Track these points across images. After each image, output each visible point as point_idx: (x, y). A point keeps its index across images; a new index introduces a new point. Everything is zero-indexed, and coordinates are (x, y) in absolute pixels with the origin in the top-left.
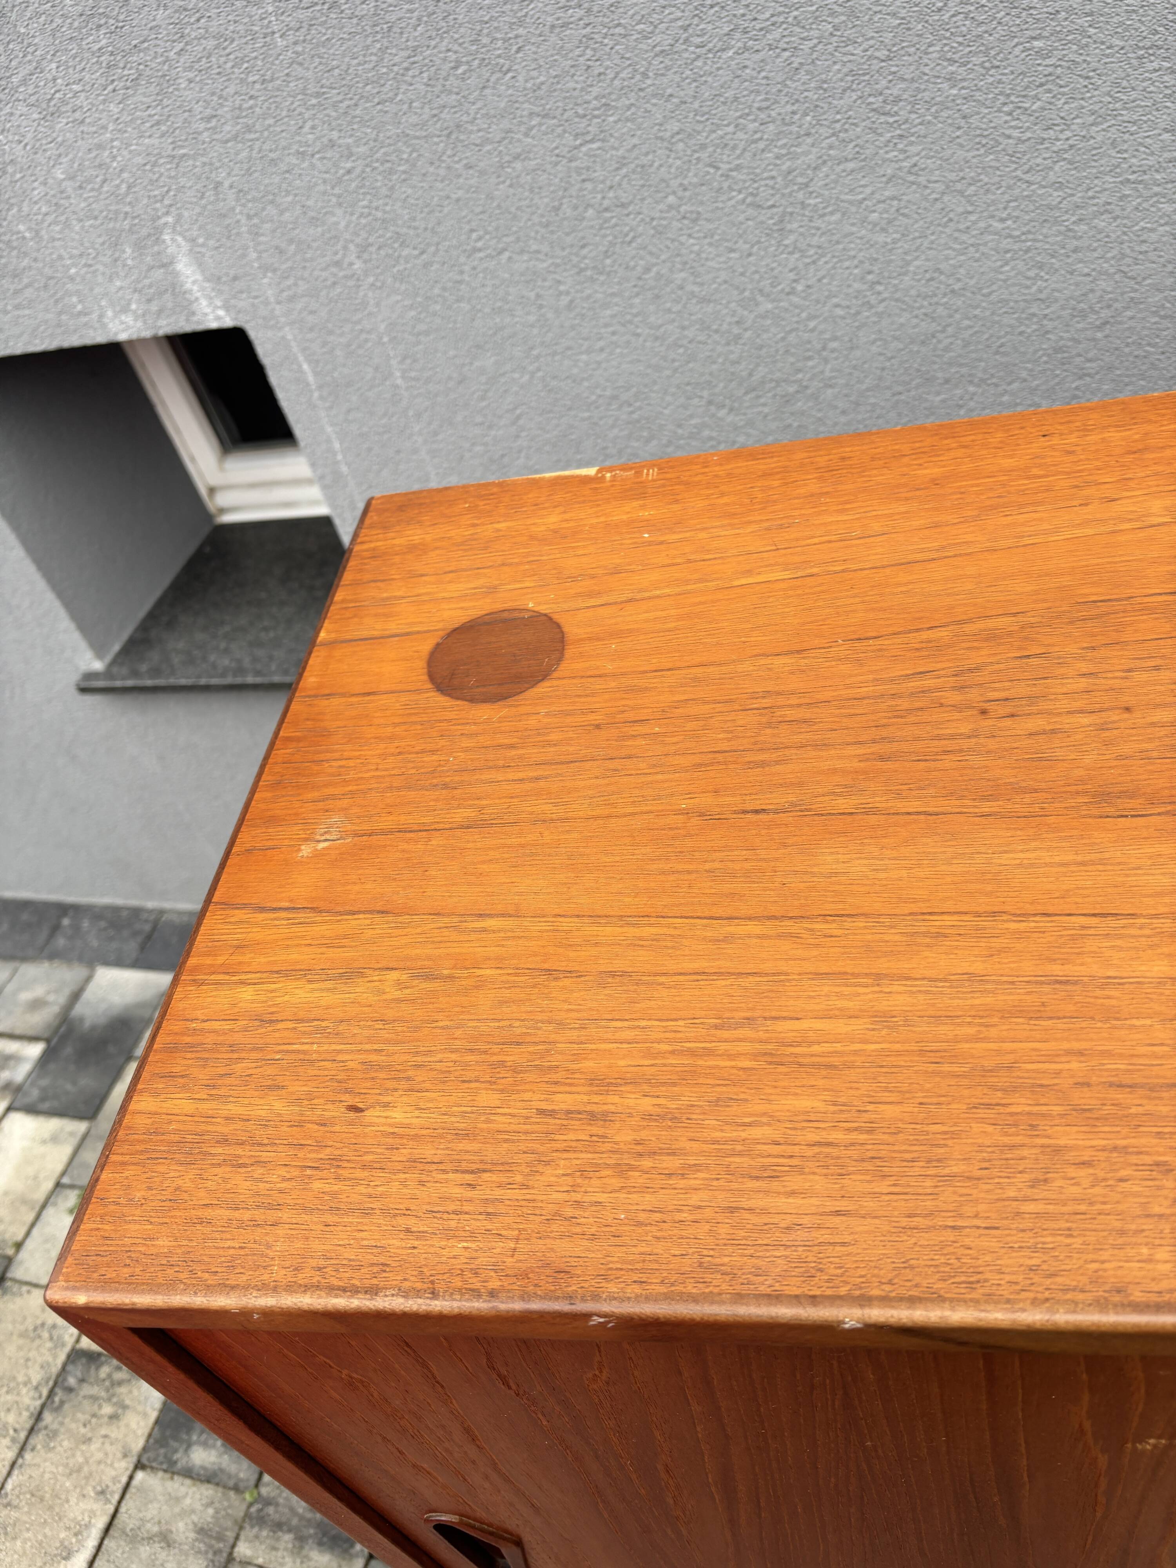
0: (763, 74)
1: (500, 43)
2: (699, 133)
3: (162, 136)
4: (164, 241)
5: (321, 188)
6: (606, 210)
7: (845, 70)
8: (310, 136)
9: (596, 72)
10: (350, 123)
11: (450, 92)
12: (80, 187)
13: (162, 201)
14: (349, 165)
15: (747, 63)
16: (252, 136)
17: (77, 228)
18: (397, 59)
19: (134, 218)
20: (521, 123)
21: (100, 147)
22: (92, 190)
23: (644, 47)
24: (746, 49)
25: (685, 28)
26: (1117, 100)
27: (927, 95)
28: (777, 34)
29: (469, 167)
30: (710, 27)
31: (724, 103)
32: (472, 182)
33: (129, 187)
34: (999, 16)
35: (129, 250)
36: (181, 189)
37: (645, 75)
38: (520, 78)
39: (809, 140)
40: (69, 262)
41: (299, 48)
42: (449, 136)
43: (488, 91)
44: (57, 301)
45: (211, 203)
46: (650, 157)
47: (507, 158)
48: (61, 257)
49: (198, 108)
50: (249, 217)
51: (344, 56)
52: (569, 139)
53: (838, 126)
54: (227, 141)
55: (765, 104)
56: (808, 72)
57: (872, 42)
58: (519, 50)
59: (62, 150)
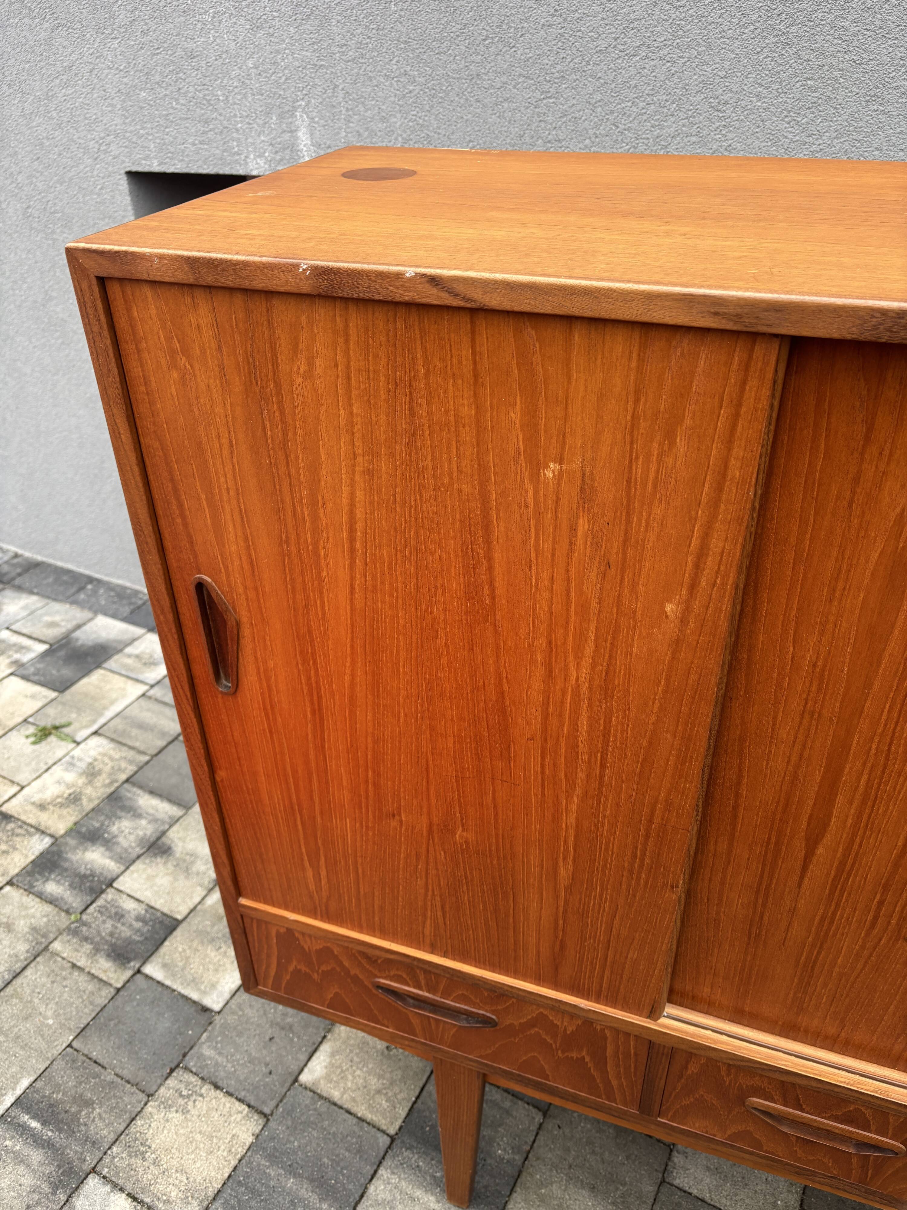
0: (654, 74)
1: (512, 30)
2: (611, 103)
3: (314, 51)
4: (296, 116)
5: (392, 99)
6: (549, 142)
7: (700, 80)
8: (395, 67)
9: (562, 56)
10: (419, 63)
11: (478, 54)
12: (260, 74)
13: (302, 91)
14: (411, 88)
15: (646, 66)
16: (363, 61)
17: (250, 99)
18: (454, 29)
19: (283, 98)
20: (514, 79)
21: (278, 52)
22: (266, 77)
23: (591, 46)
24: (647, 57)
25: (616, 39)
26: (850, 125)
27: (743, 103)
28: (665, 52)
29: (477, 101)
30: (630, 40)
31: (629, 88)
32: (478, 111)
33: (286, 79)
34: (791, 62)
35: (274, 118)
36: (315, 86)
37: (588, 63)
38: (519, 52)
39: (673, 119)
40: (239, 119)
41: (403, 13)
42: (471, 80)
43: (499, 57)
44: (224, 143)
45: (329, 97)
46: (581, 113)
47: (500, 99)
48: (235, 116)
49: (338, 38)
50: (347, 110)
51: (426, 22)
52: (538, 94)
53: (690, 113)
54: (348, 61)
55: (651, 92)
56: (679, 77)
57: (717, 66)
58: (522, 36)
59: (256, 49)
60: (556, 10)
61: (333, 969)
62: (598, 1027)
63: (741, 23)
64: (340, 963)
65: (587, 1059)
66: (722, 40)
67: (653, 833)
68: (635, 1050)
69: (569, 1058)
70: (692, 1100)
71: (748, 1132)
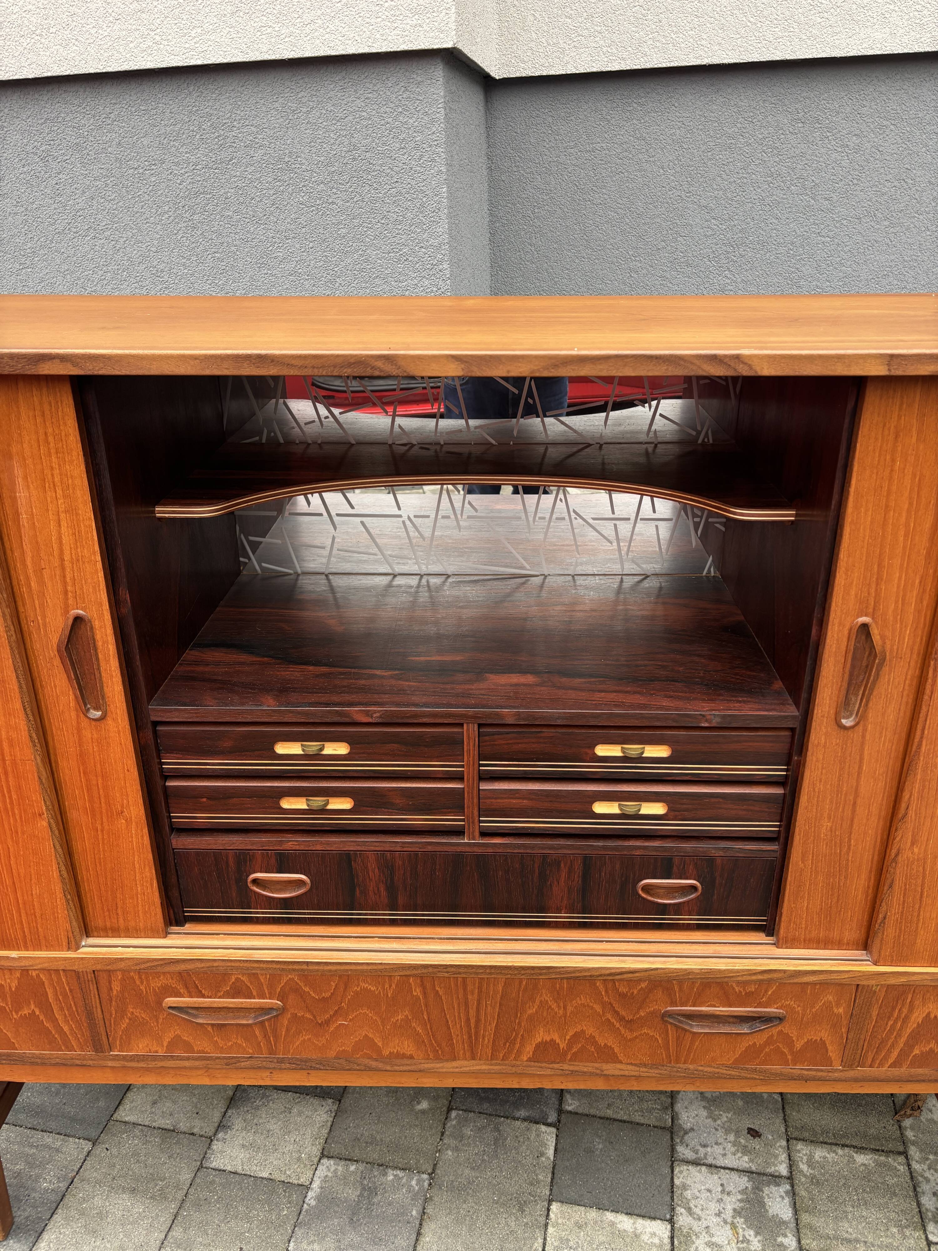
60: (18, 202)
62: (34, 974)
63: (158, 213)
65: (37, 1013)
66: (148, 225)
67: (9, 769)
68: (68, 984)
69: (22, 1017)
70: (127, 1021)
71: (178, 1037)
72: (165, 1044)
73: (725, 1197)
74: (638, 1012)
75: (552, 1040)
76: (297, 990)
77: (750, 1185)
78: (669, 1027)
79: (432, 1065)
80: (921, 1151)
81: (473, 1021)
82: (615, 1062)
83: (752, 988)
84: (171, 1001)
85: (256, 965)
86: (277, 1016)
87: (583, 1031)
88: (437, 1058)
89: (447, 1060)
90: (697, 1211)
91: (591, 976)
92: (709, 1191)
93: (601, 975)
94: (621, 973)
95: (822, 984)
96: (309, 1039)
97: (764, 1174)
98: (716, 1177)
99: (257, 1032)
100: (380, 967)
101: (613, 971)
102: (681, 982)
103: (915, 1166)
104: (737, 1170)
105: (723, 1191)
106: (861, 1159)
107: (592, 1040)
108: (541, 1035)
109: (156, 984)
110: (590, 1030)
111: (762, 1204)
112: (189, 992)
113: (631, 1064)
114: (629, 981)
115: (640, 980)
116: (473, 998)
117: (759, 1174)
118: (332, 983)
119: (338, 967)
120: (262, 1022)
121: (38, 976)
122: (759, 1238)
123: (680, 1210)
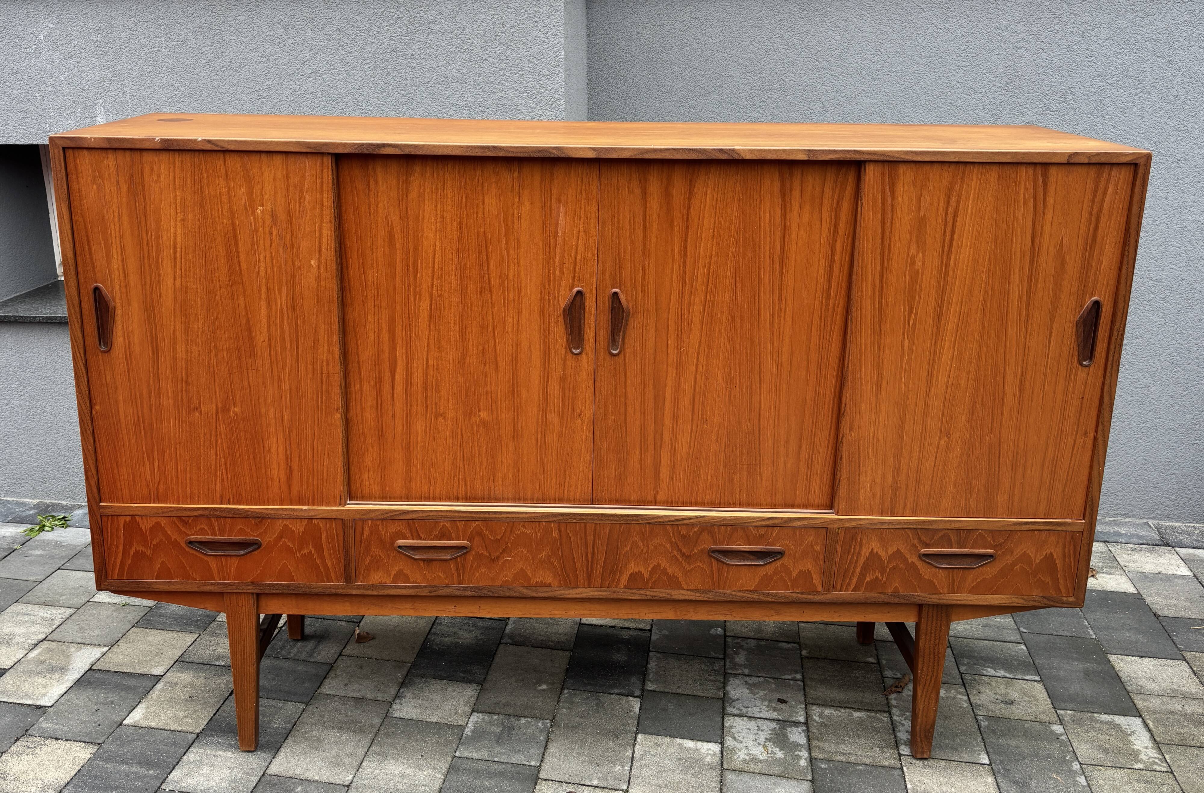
61: (161, 540)
62: (316, 522)
64: (165, 534)
65: (313, 552)
68: (336, 530)
69: (303, 556)
70: (370, 558)
71: (401, 571)
72: (392, 577)
73: (760, 732)
74: (693, 550)
75: (640, 571)
76: (480, 534)
77: (777, 727)
78: (713, 560)
79: (563, 592)
80: (900, 711)
81: (590, 556)
82: (680, 589)
83: (763, 531)
84: (401, 542)
85: (457, 514)
86: (466, 553)
87: (659, 565)
88: (567, 586)
89: (573, 588)
90: (741, 739)
91: (663, 522)
92: (749, 729)
93: (669, 521)
94: (682, 520)
95: (805, 527)
96: (485, 572)
97: (788, 721)
98: (754, 722)
99: (452, 566)
100: (534, 515)
101: (677, 518)
102: (719, 526)
103: (895, 718)
104: (769, 719)
105: (759, 729)
106: (856, 714)
107: (665, 572)
108: (633, 568)
109: (393, 528)
110: (664, 564)
111: (786, 736)
112: (412, 536)
113: (690, 590)
114: (687, 525)
115: (693, 525)
116: (590, 538)
117: (784, 721)
118: (503, 528)
119: (508, 516)
120: (456, 558)
121: (318, 523)
122: (782, 752)
123: (727, 738)
